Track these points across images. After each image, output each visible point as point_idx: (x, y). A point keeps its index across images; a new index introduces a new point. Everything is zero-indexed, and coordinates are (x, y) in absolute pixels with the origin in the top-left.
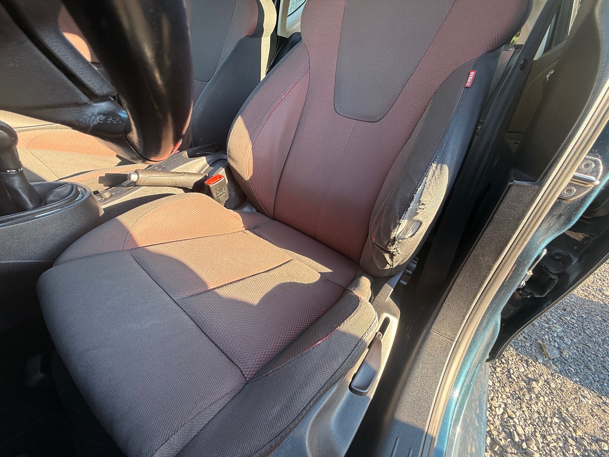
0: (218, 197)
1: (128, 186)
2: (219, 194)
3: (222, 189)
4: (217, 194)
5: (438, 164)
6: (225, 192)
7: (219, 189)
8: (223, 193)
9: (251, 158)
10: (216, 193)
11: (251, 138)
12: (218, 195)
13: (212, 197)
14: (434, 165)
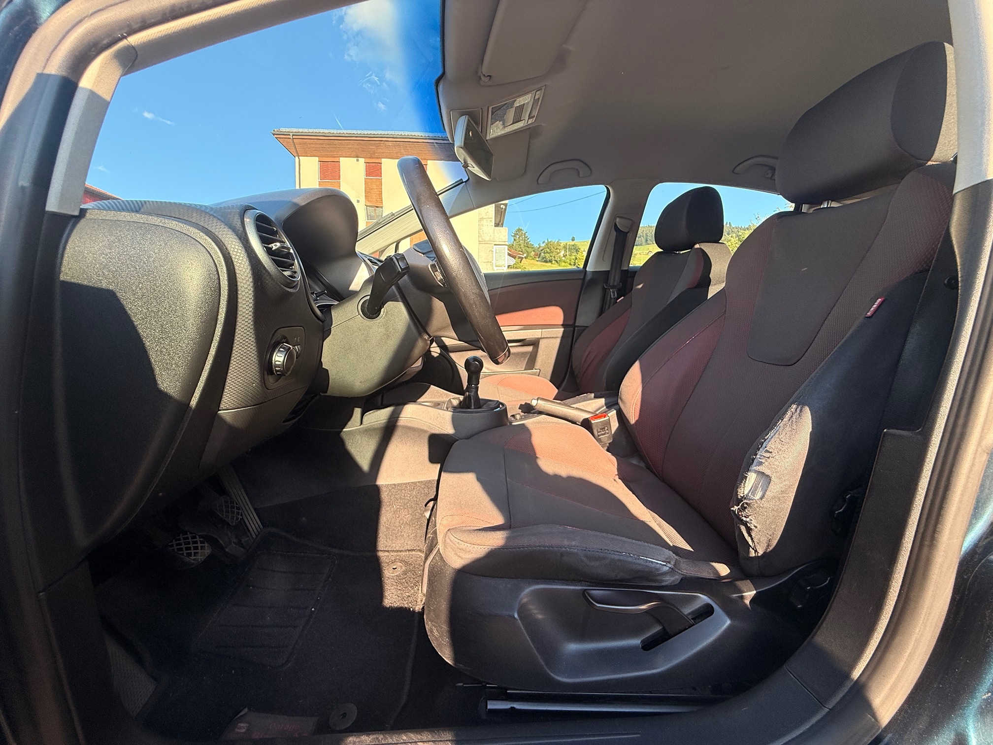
0: (599, 436)
1: (534, 413)
2: (601, 433)
3: (604, 428)
4: (598, 432)
5: (798, 405)
6: (608, 433)
7: (600, 427)
8: (606, 433)
9: (640, 400)
10: (597, 430)
11: (642, 382)
12: (599, 434)
13: (592, 434)
14: (794, 406)
